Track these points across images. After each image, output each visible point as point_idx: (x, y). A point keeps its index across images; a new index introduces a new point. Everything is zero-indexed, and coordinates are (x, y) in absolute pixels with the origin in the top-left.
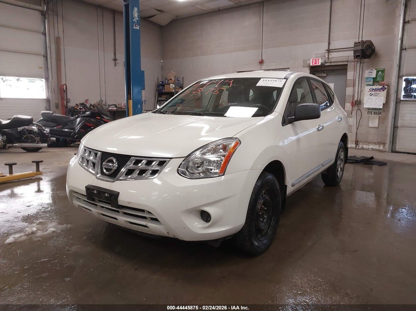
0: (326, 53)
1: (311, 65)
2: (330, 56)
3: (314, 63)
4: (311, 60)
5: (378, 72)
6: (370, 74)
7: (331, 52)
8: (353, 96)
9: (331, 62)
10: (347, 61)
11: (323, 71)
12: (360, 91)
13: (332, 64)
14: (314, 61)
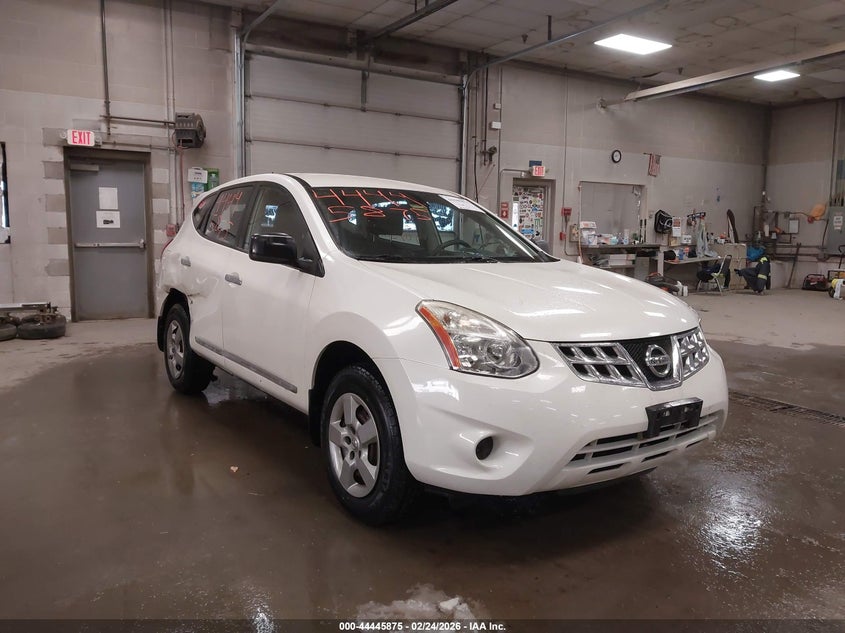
0: (100, 121)
1: (70, 142)
2: (112, 131)
3: (77, 140)
4: (70, 132)
5: (210, 174)
6: (197, 176)
7: (114, 122)
8: (169, 216)
9: (115, 144)
10: (150, 146)
11: (92, 158)
12: (180, 207)
13: (117, 148)
14: (76, 134)
